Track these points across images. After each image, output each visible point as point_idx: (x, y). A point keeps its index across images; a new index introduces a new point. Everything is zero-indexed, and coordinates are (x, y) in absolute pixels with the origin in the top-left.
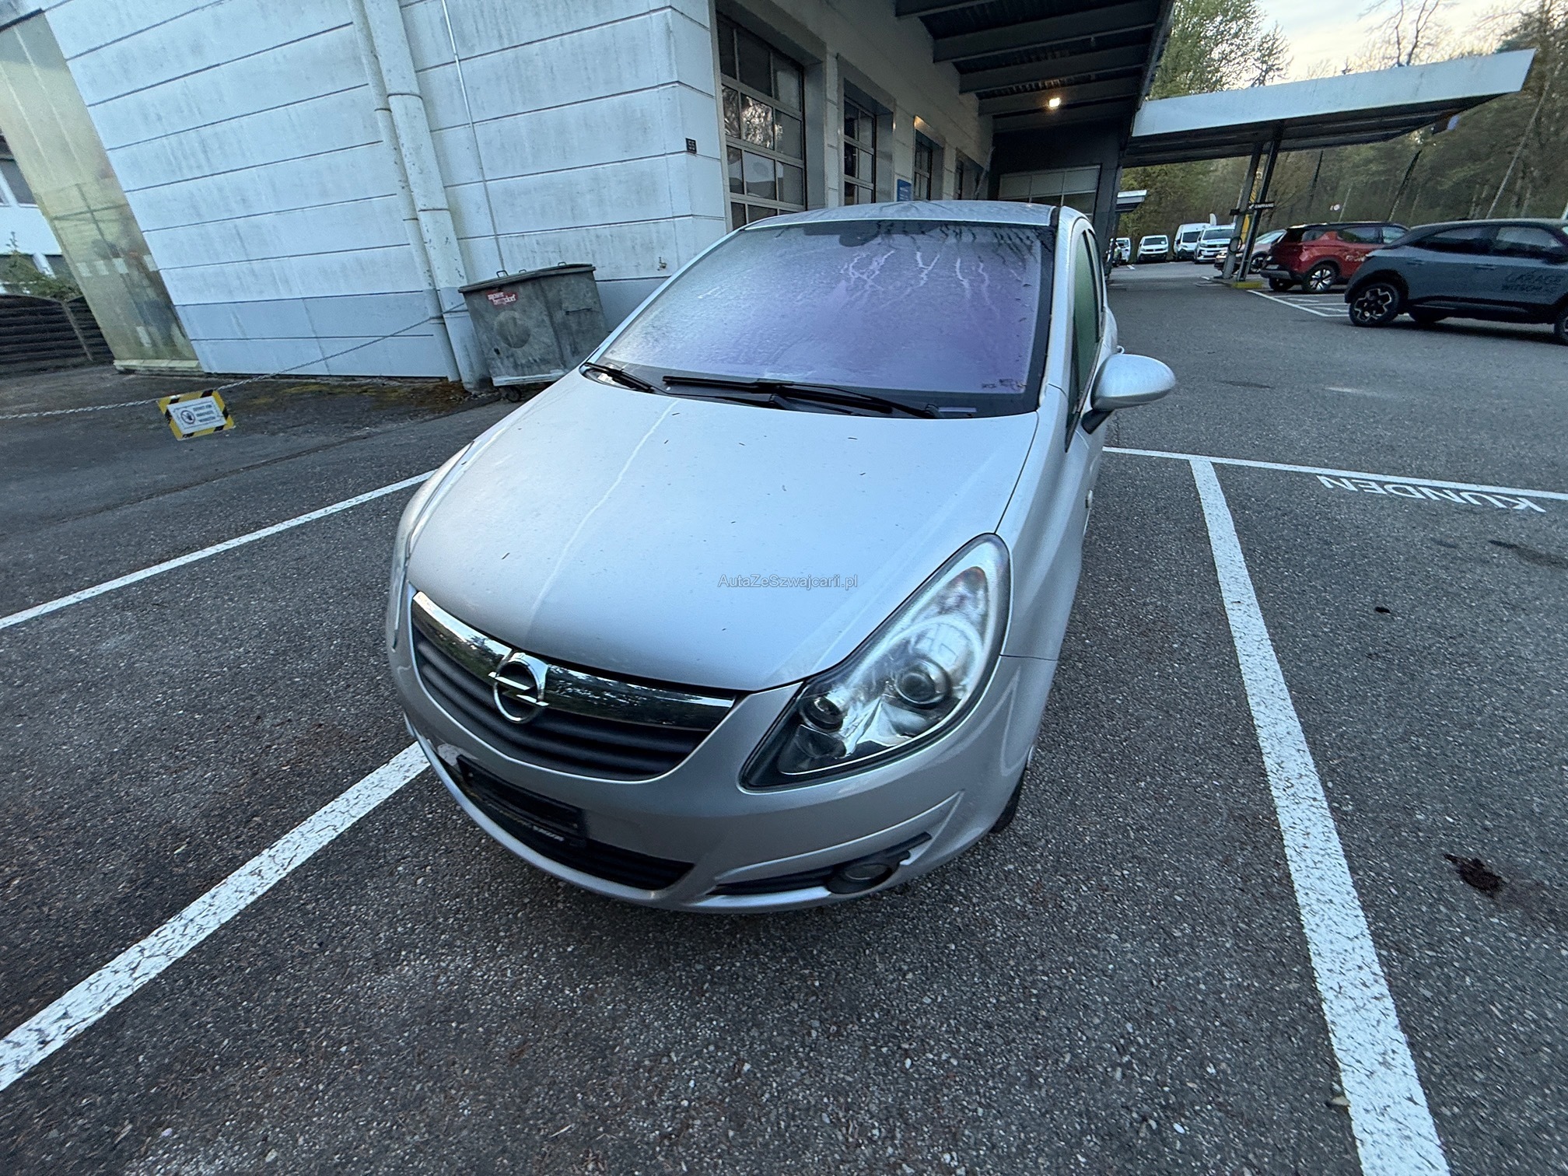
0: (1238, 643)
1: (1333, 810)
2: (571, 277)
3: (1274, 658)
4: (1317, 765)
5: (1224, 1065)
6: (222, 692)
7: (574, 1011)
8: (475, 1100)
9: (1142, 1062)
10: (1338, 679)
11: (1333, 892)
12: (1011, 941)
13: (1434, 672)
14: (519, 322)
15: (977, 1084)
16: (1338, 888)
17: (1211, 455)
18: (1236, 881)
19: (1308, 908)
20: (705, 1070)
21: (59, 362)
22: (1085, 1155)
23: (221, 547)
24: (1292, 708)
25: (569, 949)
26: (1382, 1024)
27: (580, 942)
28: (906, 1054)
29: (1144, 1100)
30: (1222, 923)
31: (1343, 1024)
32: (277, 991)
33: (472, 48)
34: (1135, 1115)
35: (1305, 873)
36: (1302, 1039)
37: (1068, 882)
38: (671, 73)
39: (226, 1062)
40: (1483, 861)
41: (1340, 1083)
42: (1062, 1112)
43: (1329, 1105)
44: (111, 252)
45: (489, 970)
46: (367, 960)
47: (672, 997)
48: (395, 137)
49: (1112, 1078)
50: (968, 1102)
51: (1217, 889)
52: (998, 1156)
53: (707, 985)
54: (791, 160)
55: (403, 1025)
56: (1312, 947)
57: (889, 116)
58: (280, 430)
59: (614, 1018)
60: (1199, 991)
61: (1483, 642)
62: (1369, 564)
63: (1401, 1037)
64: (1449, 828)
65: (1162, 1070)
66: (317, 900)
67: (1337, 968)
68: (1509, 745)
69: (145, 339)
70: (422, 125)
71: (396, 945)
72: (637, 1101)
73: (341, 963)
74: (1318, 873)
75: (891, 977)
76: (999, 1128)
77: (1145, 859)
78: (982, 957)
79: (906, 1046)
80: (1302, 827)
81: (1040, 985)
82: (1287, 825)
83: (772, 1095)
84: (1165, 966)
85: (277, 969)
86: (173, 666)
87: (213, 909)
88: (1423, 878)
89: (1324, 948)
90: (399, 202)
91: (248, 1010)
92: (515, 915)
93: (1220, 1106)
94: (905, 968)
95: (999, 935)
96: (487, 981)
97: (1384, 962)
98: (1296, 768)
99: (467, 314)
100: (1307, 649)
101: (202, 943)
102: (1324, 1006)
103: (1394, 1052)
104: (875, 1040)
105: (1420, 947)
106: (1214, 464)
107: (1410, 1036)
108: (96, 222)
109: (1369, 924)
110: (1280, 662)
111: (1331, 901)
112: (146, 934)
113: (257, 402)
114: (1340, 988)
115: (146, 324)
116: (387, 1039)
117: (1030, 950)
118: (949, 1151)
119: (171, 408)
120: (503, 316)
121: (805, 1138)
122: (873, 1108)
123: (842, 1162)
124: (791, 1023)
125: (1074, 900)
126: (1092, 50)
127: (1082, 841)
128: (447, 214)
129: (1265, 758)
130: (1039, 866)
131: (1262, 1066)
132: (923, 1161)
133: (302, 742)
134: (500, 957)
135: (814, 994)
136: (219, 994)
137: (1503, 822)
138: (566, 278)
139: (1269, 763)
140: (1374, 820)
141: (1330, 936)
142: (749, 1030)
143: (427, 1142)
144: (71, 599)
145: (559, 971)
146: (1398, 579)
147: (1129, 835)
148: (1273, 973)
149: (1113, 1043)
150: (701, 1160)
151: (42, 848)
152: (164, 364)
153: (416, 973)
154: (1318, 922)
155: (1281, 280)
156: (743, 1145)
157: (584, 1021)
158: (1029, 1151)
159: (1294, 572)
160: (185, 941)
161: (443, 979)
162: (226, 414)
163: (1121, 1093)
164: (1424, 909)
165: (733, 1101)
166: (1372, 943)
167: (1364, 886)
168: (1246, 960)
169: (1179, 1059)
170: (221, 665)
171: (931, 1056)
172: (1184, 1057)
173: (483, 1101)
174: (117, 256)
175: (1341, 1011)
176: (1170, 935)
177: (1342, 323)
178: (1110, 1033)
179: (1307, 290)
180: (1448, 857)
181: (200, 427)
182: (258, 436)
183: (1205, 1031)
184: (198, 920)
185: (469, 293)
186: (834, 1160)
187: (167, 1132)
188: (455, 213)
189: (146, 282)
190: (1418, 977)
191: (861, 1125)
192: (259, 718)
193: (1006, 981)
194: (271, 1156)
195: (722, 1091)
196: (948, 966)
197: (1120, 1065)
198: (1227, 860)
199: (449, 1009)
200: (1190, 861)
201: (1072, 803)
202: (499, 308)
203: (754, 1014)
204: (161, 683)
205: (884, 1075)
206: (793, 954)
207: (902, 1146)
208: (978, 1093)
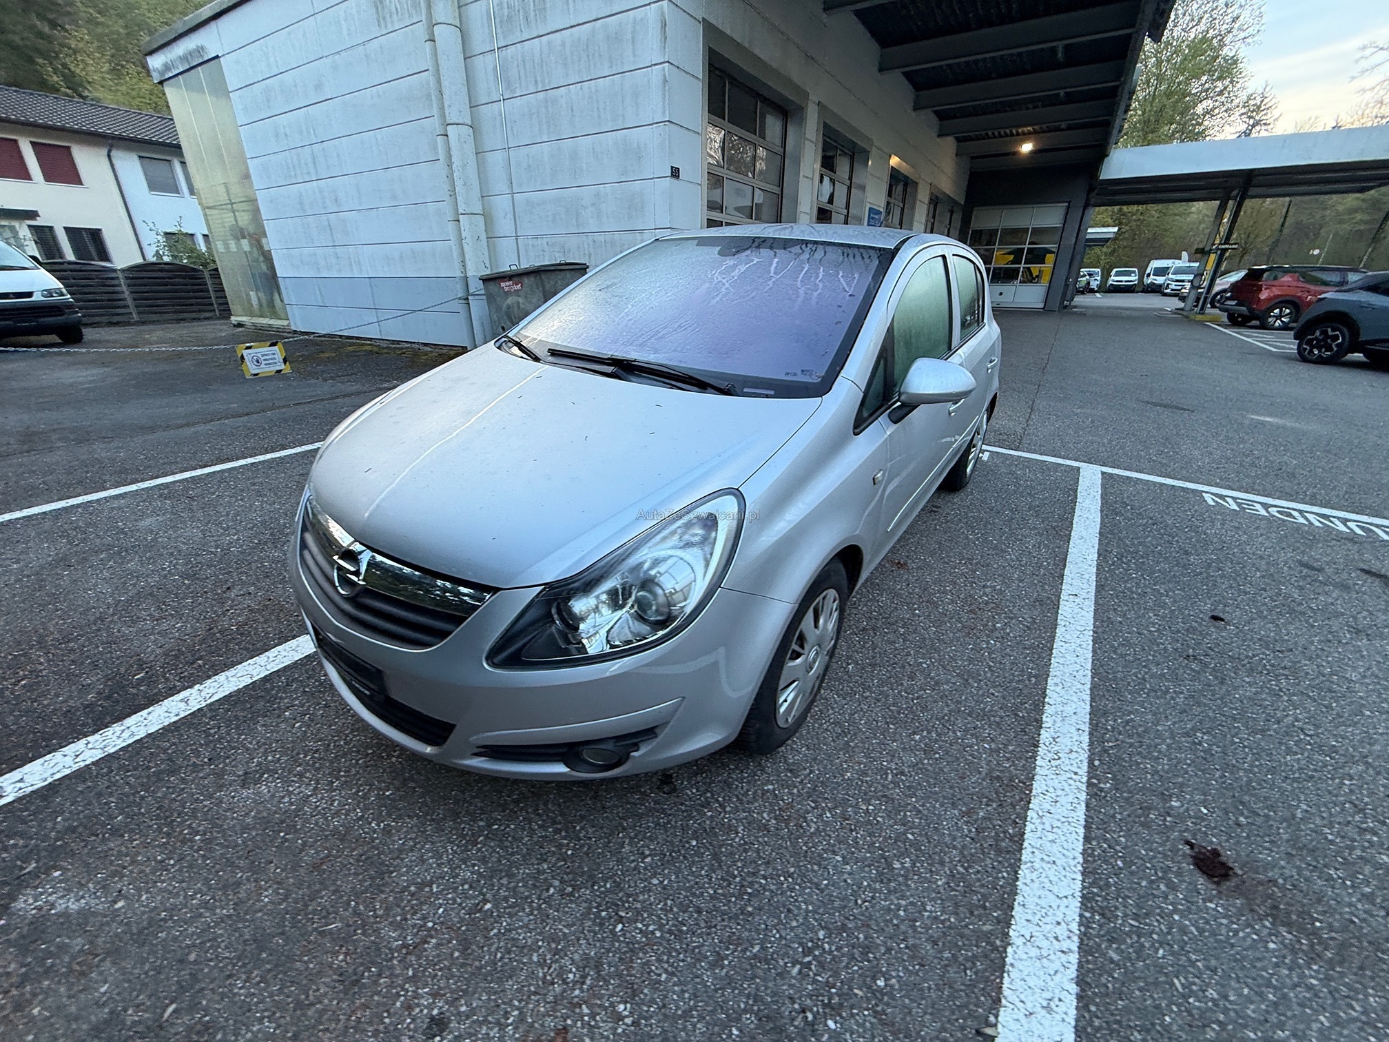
0: (1060, 631)
1: (1089, 784)
2: (567, 272)
3: (1090, 647)
4: (1091, 744)
5: (894, 981)
6: (209, 567)
7: (373, 840)
8: (276, 892)
9: (821, 965)
10: (1146, 673)
11: (1059, 855)
12: (745, 847)
13: (1247, 680)
14: (522, 306)
15: (670, 955)
16: (1065, 852)
17: (1104, 465)
18: (970, 831)
19: (1029, 864)
20: (455, 901)
21: (194, 315)
22: (739, 1029)
23: (250, 460)
24: (1089, 692)
25: (387, 793)
26: (1059, 975)
27: (398, 790)
28: (620, 920)
29: (810, 996)
30: (942, 863)
31: (1021, 968)
32: (168, 788)
33: (513, 91)
34: (796, 1006)
35: (1039, 834)
36: (976, 973)
37: (816, 808)
38: (664, 113)
39: (116, 832)
40: (1222, 852)
41: (996, 1016)
42: (733, 992)
43: (978, 1032)
44: (239, 234)
45: (322, 798)
46: (239, 776)
47: (452, 843)
48: (449, 157)
49: (789, 972)
50: (657, 968)
51: (949, 835)
52: (665, 1015)
53: (481, 838)
54: (769, 187)
55: (246, 828)
56: (1019, 898)
57: (865, 154)
58: (332, 378)
59: (400, 851)
60: (897, 917)
61: (1310, 659)
62: (1222, 576)
63: (1074, 989)
64: (1202, 818)
65: (836, 974)
66: (219, 728)
67: (1036, 920)
68: (1296, 753)
69: (255, 302)
70: (470, 148)
71: (264, 769)
72: (394, 916)
73: (219, 775)
74: (1051, 837)
75: (632, 858)
76: (674, 993)
77: (893, 800)
78: (715, 856)
79: (623, 914)
80: (1053, 795)
81: (757, 886)
82: (1040, 791)
83: (499, 932)
84: (875, 891)
85: (172, 772)
86: (184, 543)
87: (146, 722)
88: (1154, 857)
89: (1031, 902)
90: (446, 207)
91: (143, 798)
92: (357, 761)
93: (876, 1014)
94: (647, 852)
95: (737, 840)
96: (318, 806)
97: (1084, 923)
98: (1069, 744)
99: (484, 297)
100: (1127, 643)
101: (129, 745)
102: (1009, 950)
103: (1060, 1000)
104: (599, 905)
105: (1126, 915)
106: (1103, 473)
107: (1083, 990)
108: (233, 212)
109: (1084, 888)
110: (1094, 651)
111: (1054, 862)
112: (94, 733)
113: (322, 355)
114: (1031, 937)
115: (257, 290)
116: (230, 836)
117: (760, 858)
118: (626, 1002)
119: (245, 353)
120: (510, 300)
121: (513, 969)
122: (576, 957)
123: (536, 993)
124: (536, 879)
125: (815, 823)
126: (1062, 103)
127: (843, 776)
128: (481, 219)
129: (1042, 732)
130: (795, 791)
131: (929, 988)
132: (600, 1006)
133: (251, 611)
134: (334, 791)
135: (564, 860)
136: (128, 783)
137: (1259, 821)
138: (563, 273)
139: (1045, 736)
140: (1127, 799)
141: (1041, 892)
142: (501, 878)
143: (230, 916)
144: (134, 487)
145: (373, 809)
146: (1246, 593)
147: (887, 777)
148: (972, 913)
149: (801, 944)
150: (425, 969)
151: (49, 661)
152: (265, 321)
153: (269, 792)
154: (1034, 878)
155: (1240, 315)
156: (463, 965)
157: (377, 849)
158: (692, 1017)
159: (1142, 575)
160: (118, 742)
161: (287, 799)
162: (285, 361)
163: (791, 986)
164: (1144, 883)
165: (468, 930)
166: (1079, 905)
167: (1092, 855)
168: (950, 898)
169: (856, 968)
170: (217, 547)
171: (640, 925)
172: (860, 968)
173: (281, 894)
174: (244, 237)
175: (1025, 956)
176: (890, 866)
177: (1288, 358)
178: (802, 935)
179: (1264, 326)
180: (1188, 843)
181: (264, 370)
182: (313, 381)
183: (889, 950)
184: (133, 729)
185: (486, 280)
186: (529, 991)
187: (57, 874)
188: (488, 217)
189: (261, 259)
190: (1111, 941)
191: (561, 967)
192: (229, 588)
193: (728, 879)
194: (120, 904)
195: (462, 920)
196: (684, 857)
197: (801, 963)
198: (969, 813)
199: (282, 822)
200: (934, 807)
201: (847, 743)
202: (507, 294)
203: (510, 867)
204: (172, 554)
205: (596, 933)
206: (559, 826)
207: (588, 990)
208: (668, 962)
